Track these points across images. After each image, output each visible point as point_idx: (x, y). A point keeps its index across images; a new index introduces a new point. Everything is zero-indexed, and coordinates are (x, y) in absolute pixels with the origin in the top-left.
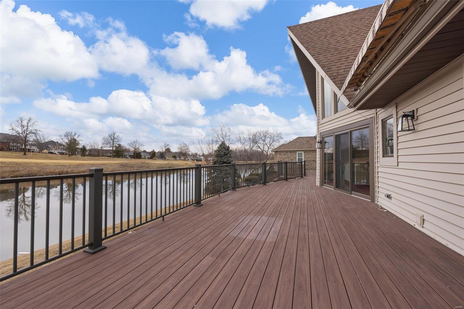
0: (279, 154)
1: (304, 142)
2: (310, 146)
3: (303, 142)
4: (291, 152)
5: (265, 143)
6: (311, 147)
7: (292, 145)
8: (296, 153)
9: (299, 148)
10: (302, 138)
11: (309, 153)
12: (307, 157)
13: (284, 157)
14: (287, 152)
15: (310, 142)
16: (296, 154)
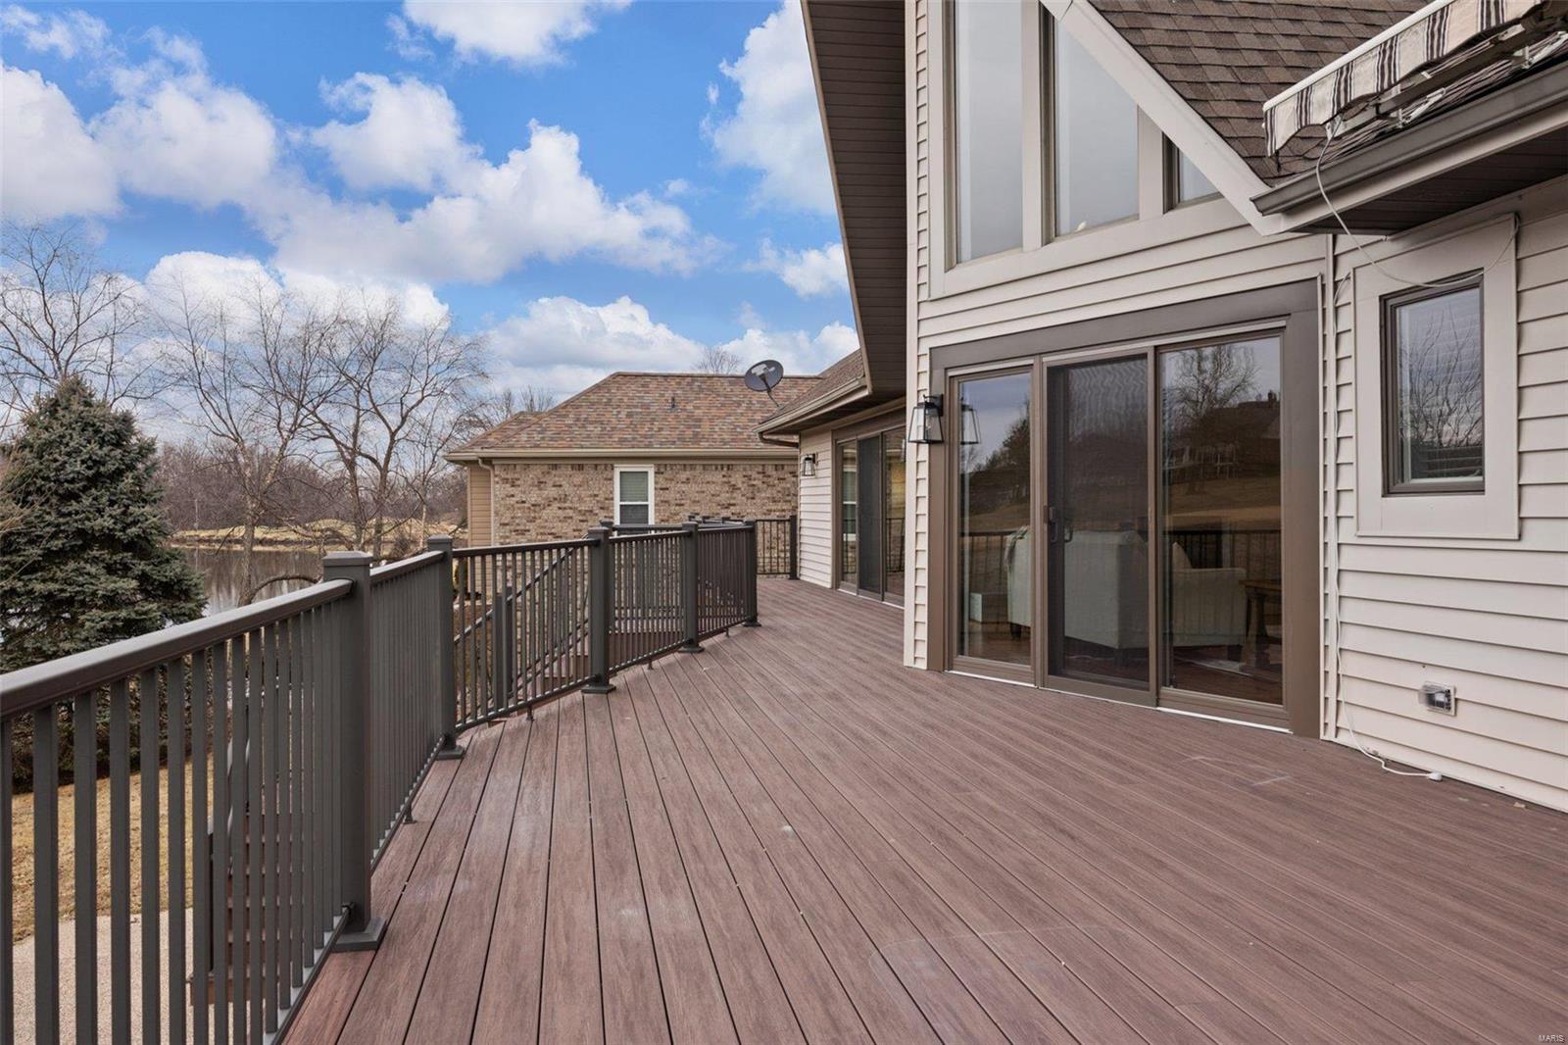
0: (506, 480)
1: (653, 409)
2: (689, 433)
3: (646, 406)
4: (581, 467)
5: (365, 403)
6: (697, 438)
7: (586, 419)
8: (607, 474)
9: (625, 440)
10: (641, 381)
11: (684, 476)
12: (670, 496)
13: (534, 497)
14: (555, 467)
15: (690, 407)
16: (611, 479)
